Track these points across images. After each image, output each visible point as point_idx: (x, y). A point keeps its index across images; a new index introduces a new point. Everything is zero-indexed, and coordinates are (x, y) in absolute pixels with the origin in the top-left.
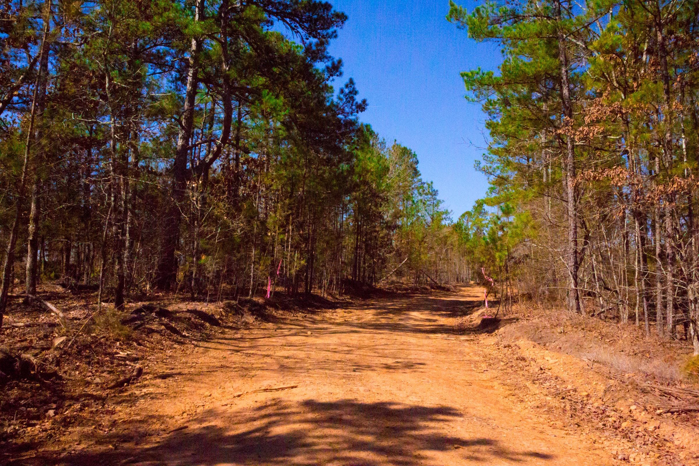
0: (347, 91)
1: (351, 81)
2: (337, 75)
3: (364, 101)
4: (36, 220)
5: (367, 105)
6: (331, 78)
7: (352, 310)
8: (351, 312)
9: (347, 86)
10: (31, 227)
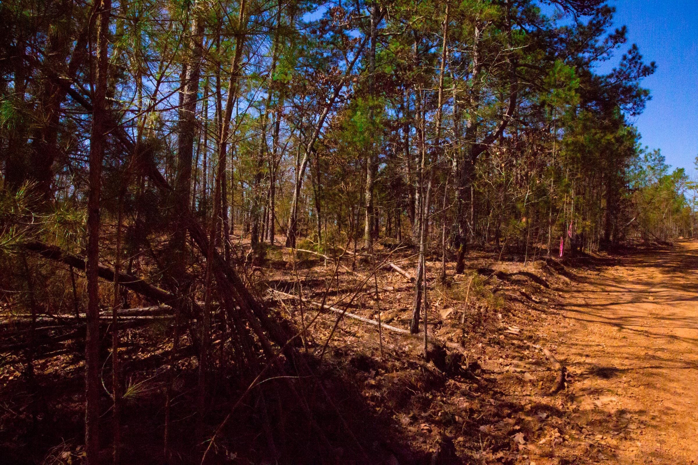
0: (630, 57)
1: (635, 47)
2: (622, 42)
3: (653, 64)
4: (371, 190)
5: (656, 67)
6: (616, 45)
7: (635, 268)
8: (633, 270)
9: (630, 52)
10: (368, 195)
